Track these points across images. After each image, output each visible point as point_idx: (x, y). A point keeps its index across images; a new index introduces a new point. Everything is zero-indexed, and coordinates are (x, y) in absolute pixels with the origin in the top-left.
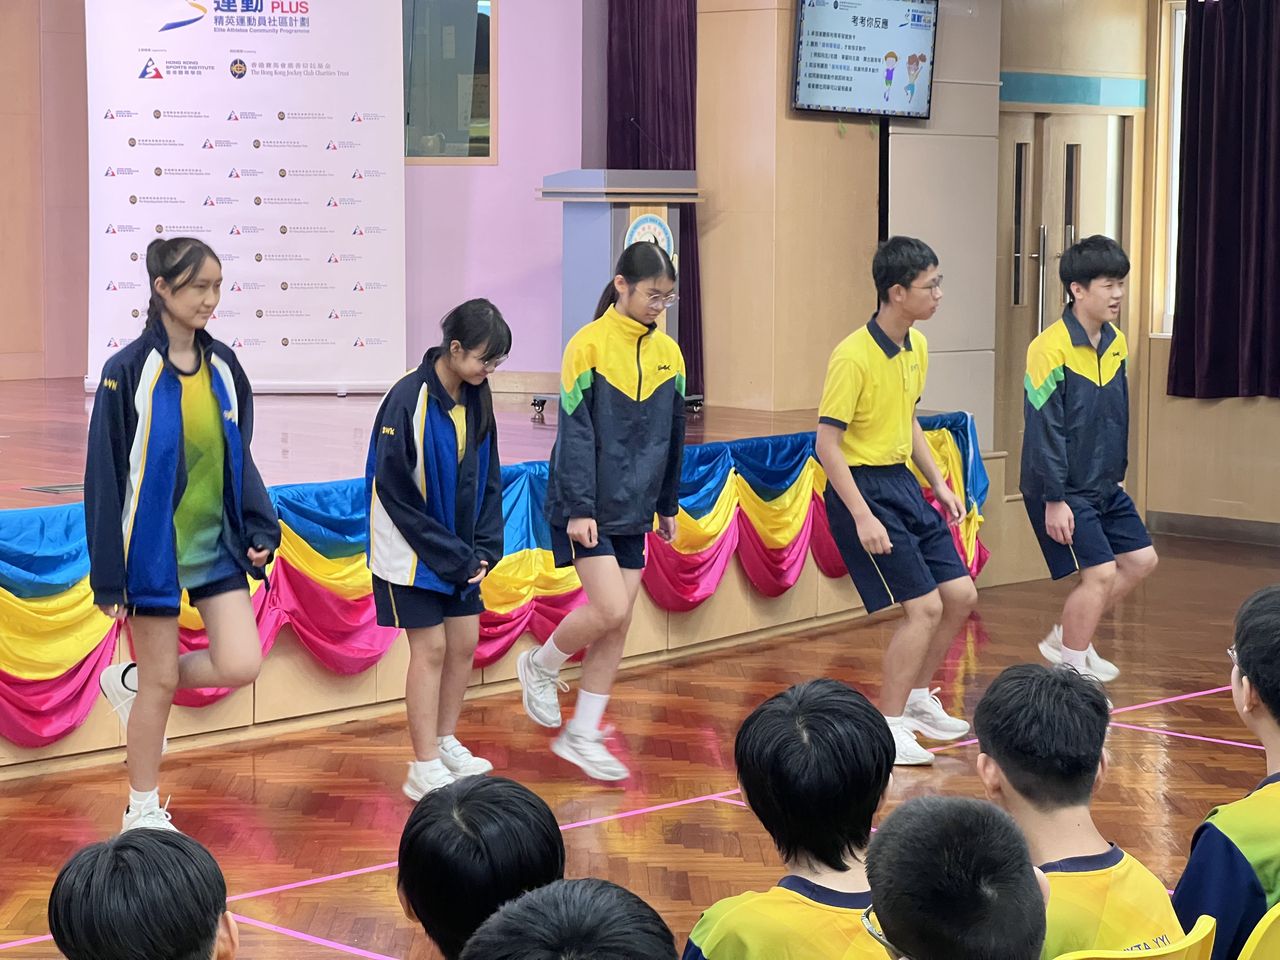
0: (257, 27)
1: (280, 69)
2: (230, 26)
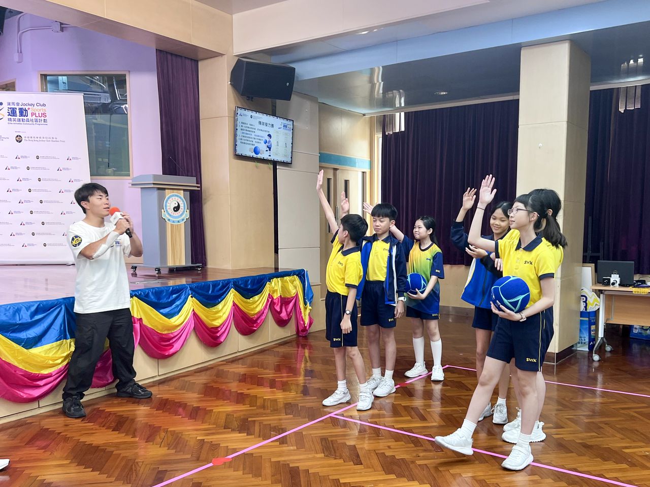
0: (26, 123)
1: (36, 139)
2: (15, 122)
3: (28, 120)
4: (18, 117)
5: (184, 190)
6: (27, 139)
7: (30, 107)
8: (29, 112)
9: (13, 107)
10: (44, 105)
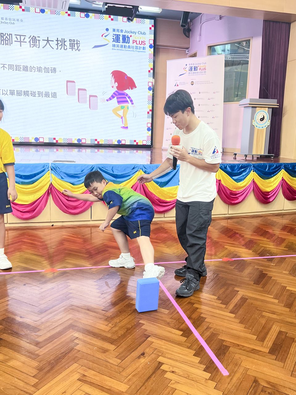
0: (196, 74)
1: (200, 83)
2: (191, 74)
3: (197, 72)
4: (193, 71)
5: (269, 108)
6: (196, 83)
7: (199, 65)
8: (198, 68)
9: (191, 66)
10: (205, 63)
